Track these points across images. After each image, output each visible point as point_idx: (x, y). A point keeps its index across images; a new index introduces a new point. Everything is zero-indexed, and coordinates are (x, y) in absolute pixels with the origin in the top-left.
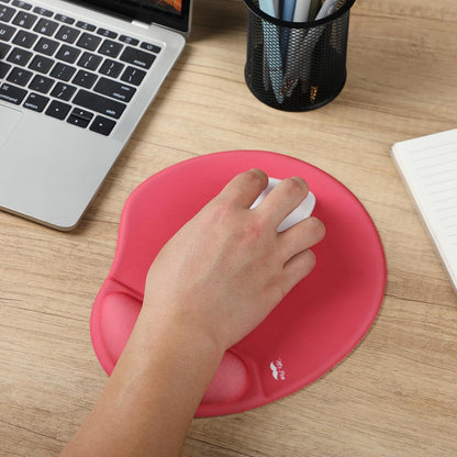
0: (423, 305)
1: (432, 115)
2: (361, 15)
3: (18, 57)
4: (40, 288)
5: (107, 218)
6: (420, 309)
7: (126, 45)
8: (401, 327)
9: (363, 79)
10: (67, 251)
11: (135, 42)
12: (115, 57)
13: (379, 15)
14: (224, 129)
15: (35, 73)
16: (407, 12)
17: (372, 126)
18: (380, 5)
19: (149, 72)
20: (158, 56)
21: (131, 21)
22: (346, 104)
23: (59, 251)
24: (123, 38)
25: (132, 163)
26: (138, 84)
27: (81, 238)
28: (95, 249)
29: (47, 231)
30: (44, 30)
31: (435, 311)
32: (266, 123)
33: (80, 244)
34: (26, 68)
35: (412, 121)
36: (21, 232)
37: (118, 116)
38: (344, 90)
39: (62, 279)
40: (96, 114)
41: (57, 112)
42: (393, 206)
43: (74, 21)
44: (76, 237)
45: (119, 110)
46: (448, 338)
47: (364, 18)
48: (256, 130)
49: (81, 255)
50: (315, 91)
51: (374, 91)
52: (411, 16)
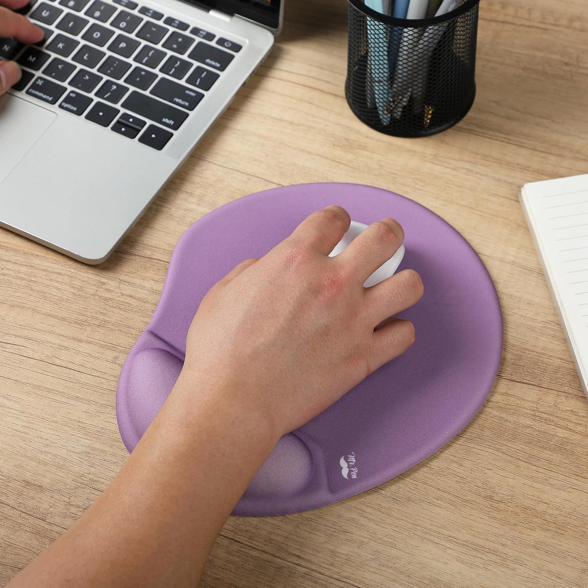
0: (536, 390)
1: (578, 152)
2: (504, 22)
3: (61, 45)
4: (51, 333)
5: (148, 253)
6: (531, 394)
7: (198, 40)
8: (504, 415)
9: (496, 102)
10: (91, 290)
11: (210, 36)
12: (182, 54)
13: (528, 23)
14: (309, 153)
15: (80, 67)
16: (564, 22)
17: (499, 162)
18: (530, 11)
19: (223, 75)
20: (237, 55)
21: (208, 10)
22: (470, 131)
23: (81, 289)
24: (196, 31)
25: (188, 187)
26: (207, 89)
27: (111, 275)
28: (127, 290)
29: (70, 263)
30: (97, 14)
31: (550, 398)
32: (364, 148)
33: (109, 281)
34: (69, 60)
35: (552, 159)
36: (36, 261)
37: (176, 127)
38: (470, 114)
39: (81, 324)
40: (149, 122)
41: (102, 116)
42: (513, 263)
43: (136, 5)
44: (104, 274)
45: (179, 119)
46: (561, 433)
47: (507, 27)
48: (350, 156)
49: (108, 295)
50: (430, 112)
51: (509, 118)
52: (568, 27)
